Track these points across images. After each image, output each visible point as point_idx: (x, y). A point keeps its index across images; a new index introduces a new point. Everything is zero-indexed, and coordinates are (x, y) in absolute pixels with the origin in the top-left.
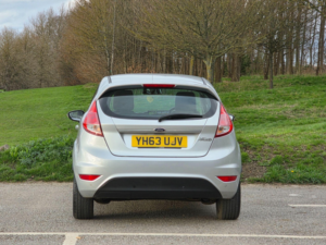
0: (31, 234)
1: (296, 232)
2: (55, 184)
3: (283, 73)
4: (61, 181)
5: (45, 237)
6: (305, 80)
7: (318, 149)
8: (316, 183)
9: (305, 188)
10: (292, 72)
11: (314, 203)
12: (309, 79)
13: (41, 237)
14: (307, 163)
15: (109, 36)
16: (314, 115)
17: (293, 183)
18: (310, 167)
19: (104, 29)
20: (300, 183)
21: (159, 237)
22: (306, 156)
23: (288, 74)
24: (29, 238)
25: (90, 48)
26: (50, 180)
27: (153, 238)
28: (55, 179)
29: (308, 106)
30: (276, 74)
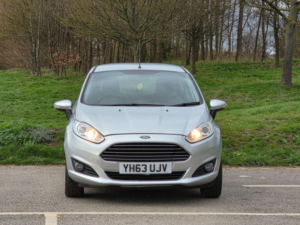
0: (11, 213)
1: (258, 210)
2: (13, 167)
3: (203, 59)
4: (19, 164)
5: (26, 216)
6: (226, 66)
7: (262, 133)
8: (261, 165)
9: (252, 170)
10: (212, 58)
11: (265, 183)
12: (230, 64)
13: (22, 217)
14: (252, 147)
15: (35, 22)
16: (239, 101)
17: (240, 165)
18: (254, 150)
19: (29, 15)
20: (246, 166)
21: (133, 216)
22: (250, 140)
23: (208, 61)
24: (11, 217)
25: (15, 34)
26: (8, 163)
27: (127, 216)
28: (13, 163)
29: (233, 91)
30: (197, 59)
